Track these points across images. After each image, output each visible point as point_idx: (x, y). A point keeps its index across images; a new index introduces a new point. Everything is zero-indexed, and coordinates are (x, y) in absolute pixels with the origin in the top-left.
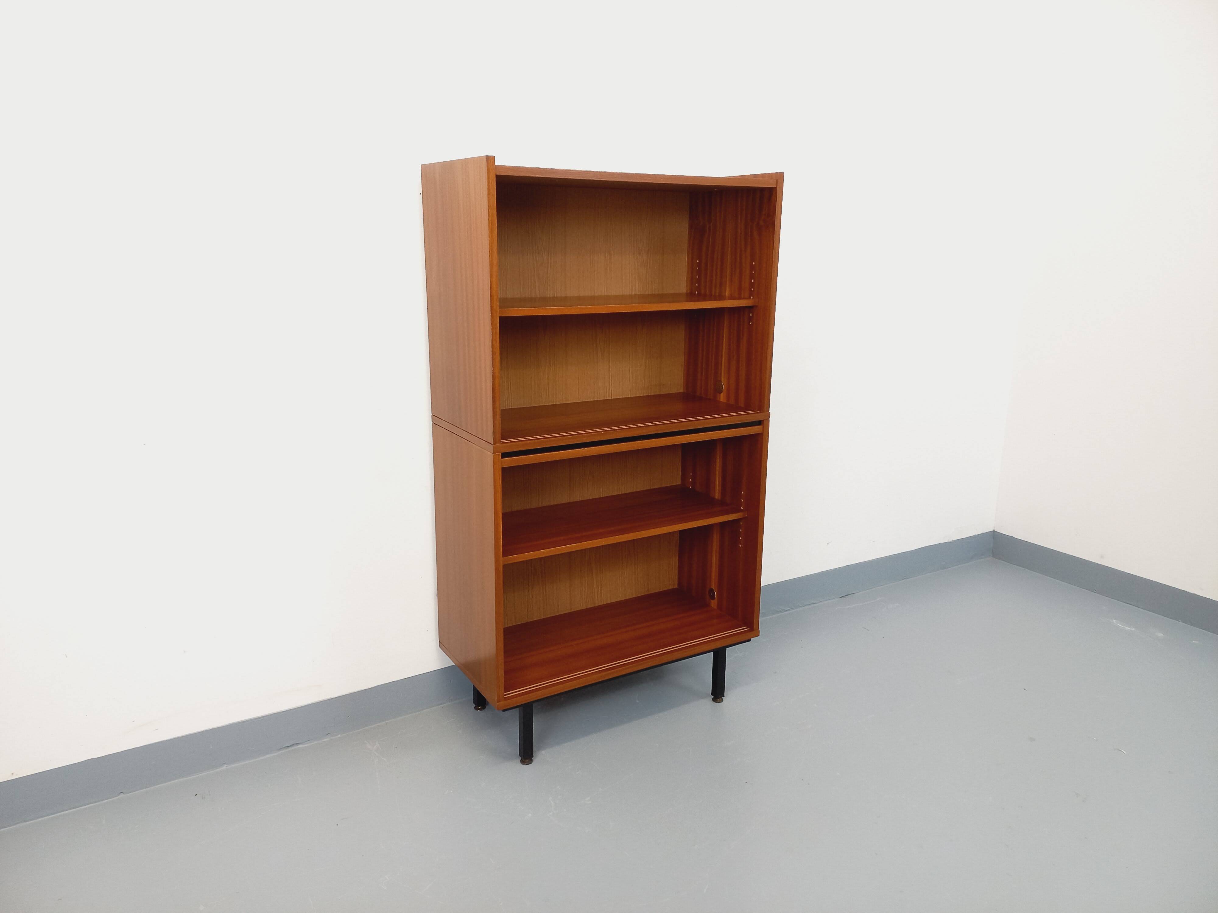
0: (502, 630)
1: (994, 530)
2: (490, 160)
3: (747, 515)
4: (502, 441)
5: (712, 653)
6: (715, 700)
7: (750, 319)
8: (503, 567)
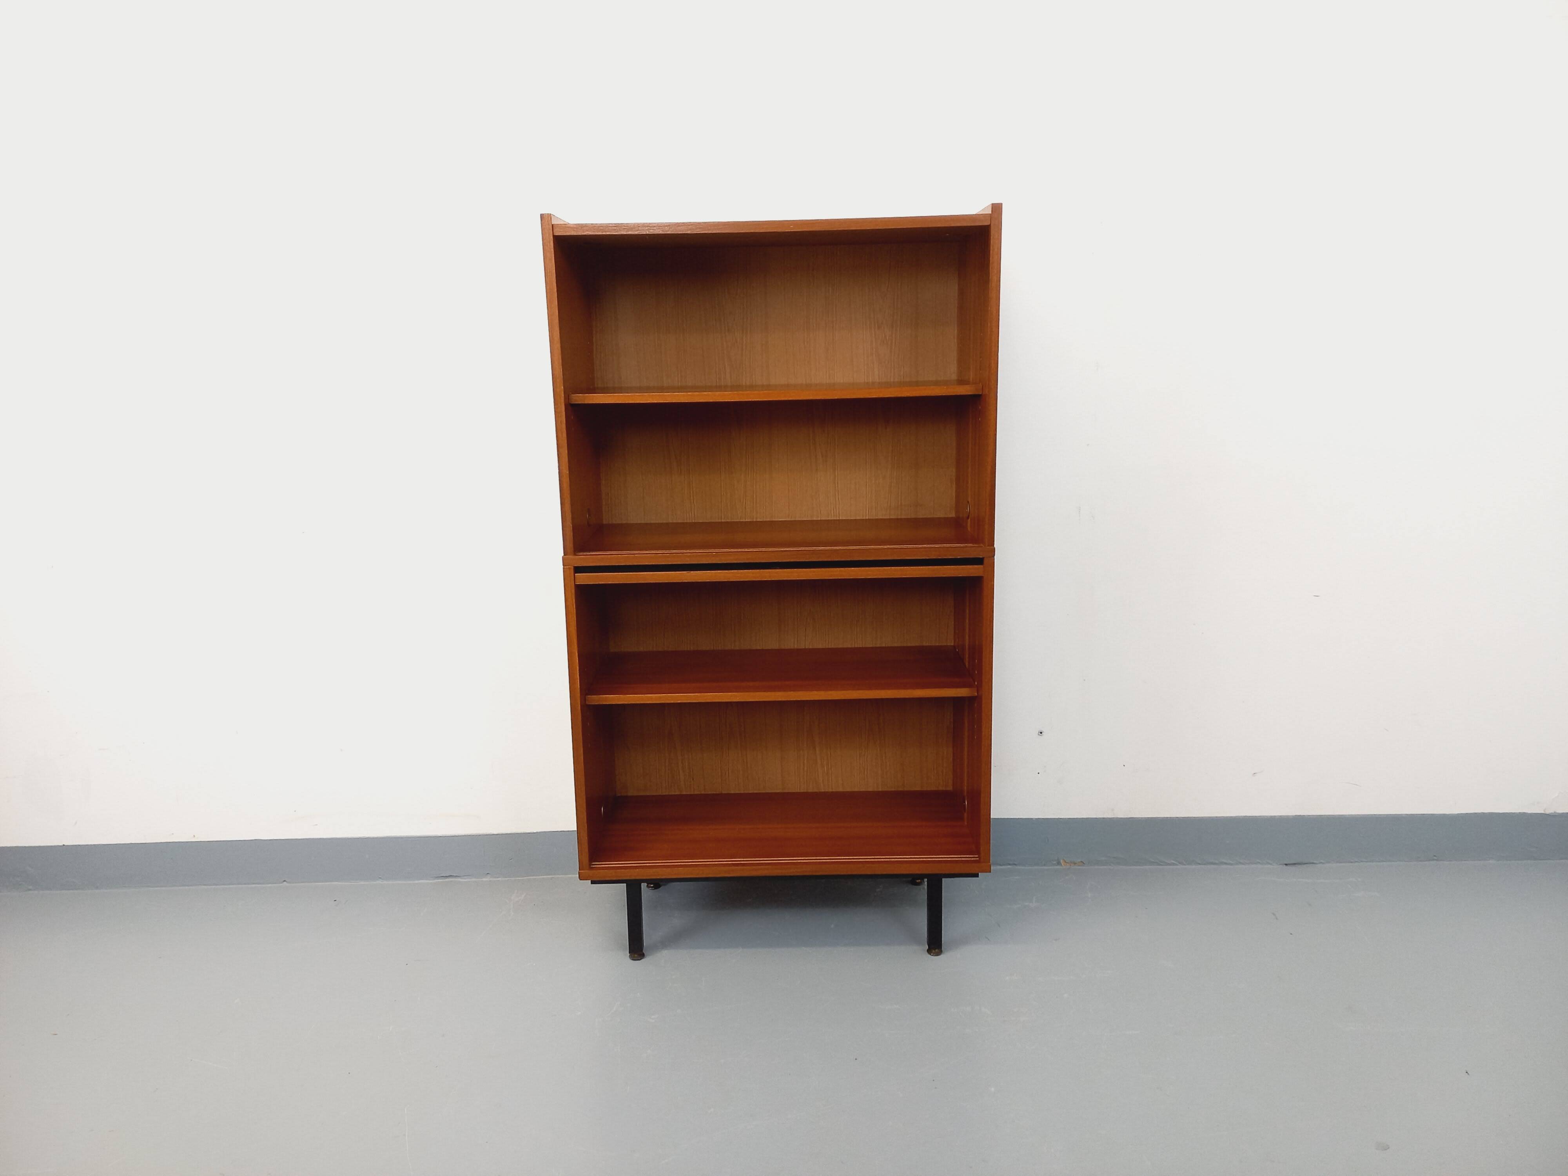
3: (969, 694)
4: (579, 553)
6: (929, 951)
7: (979, 413)
8: (582, 708)
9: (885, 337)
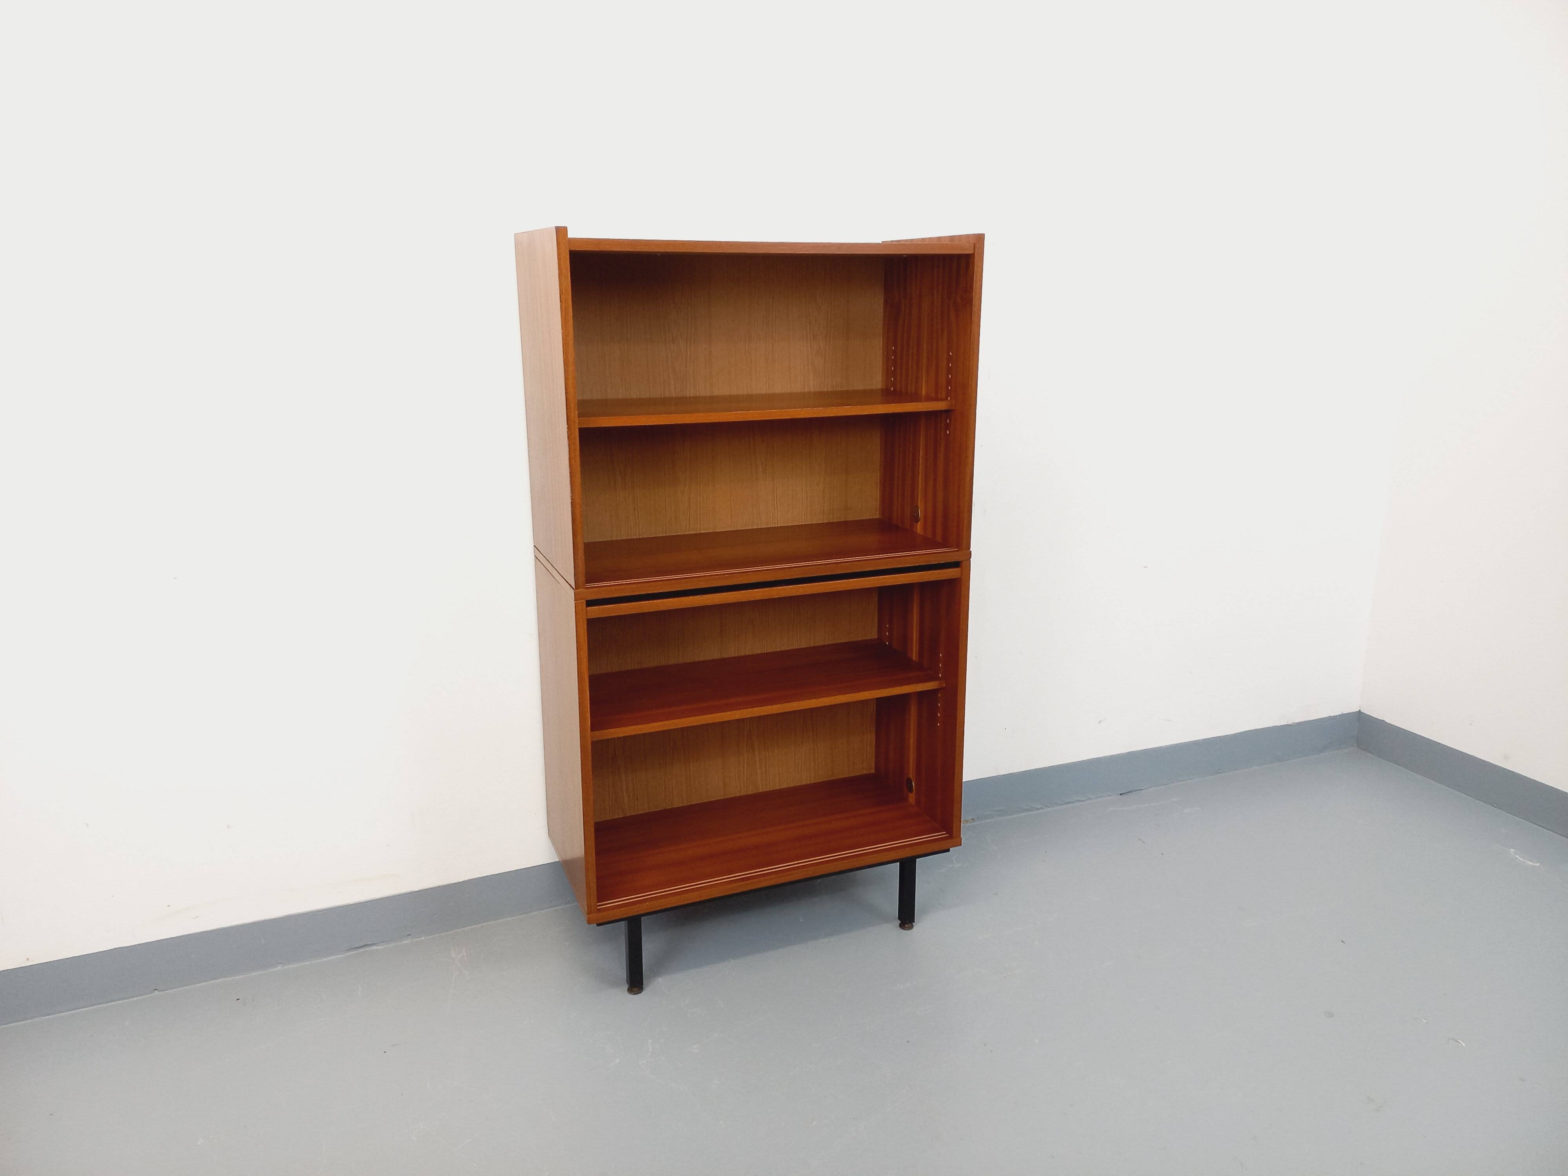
0: (593, 824)
1: (1360, 710)
2: (561, 232)
3: (944, 685)
4: (589, 585)
5: (899, 863)
6: (902, 926)
7: (947, 427)
8: (591, 744)
9: (820, 347)
